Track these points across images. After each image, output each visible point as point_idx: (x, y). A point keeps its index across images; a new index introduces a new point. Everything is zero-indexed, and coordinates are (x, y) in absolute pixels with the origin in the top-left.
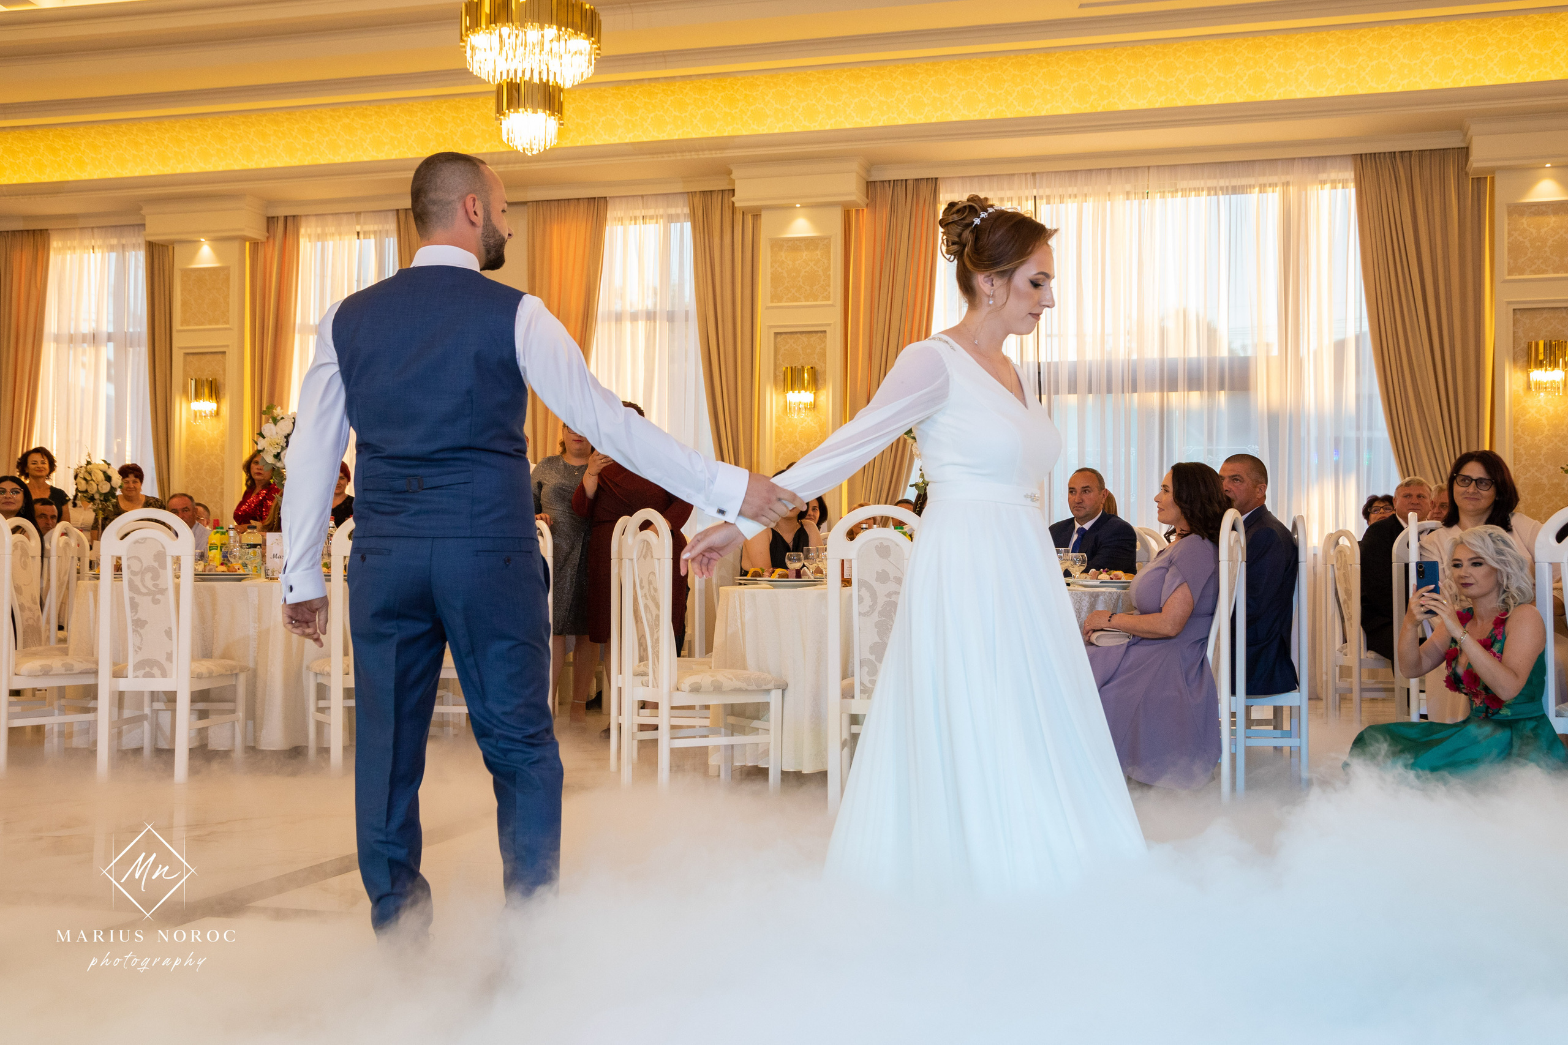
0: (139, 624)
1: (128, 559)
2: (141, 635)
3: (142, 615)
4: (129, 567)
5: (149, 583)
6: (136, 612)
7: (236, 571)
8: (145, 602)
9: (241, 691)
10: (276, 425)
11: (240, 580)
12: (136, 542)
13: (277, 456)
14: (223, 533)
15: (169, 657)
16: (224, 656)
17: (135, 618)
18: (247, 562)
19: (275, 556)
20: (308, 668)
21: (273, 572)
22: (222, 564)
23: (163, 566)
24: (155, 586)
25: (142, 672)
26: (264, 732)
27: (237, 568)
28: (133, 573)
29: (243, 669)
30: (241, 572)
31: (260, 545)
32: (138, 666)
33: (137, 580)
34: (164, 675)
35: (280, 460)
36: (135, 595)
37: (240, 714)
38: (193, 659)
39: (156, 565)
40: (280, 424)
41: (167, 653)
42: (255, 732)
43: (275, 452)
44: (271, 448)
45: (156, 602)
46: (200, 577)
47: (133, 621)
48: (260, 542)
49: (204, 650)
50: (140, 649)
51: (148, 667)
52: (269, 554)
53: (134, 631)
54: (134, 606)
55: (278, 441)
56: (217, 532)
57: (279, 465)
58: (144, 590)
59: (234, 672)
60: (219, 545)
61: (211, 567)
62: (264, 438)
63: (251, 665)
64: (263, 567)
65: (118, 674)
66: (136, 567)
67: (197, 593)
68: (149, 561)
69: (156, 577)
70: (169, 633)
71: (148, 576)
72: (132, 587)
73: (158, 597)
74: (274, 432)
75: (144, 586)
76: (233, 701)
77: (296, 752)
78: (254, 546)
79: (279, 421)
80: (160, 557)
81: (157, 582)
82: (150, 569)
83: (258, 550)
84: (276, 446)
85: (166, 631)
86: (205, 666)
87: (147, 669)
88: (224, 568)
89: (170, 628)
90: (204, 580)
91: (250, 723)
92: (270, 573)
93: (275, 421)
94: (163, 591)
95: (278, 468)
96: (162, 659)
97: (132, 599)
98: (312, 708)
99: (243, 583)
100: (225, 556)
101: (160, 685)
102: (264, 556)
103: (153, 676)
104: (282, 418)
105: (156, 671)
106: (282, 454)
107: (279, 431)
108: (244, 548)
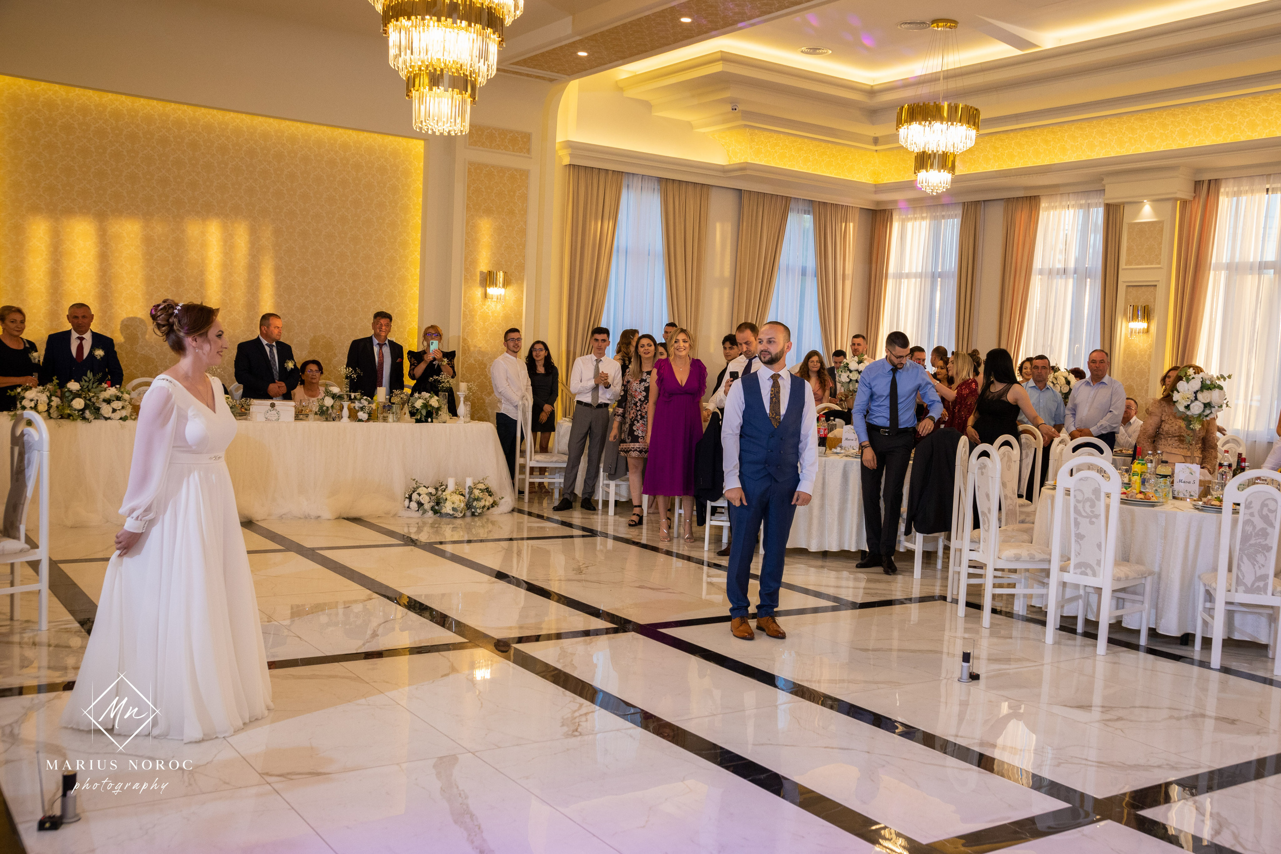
0: (1080, 537)
1: (1075, 491)
2: (1080, 545)
3: (1082, 531)
4: (1075, 496)
5: (1088, 509)
6: (1078, 528)
7: (1150, 499)
8: (1084, 522)
9: (1148, 588)
10: (1188, 383)
11: (1153, 506)
12: (1081, 479)
13: (1187, 407)
14: (1143, 464)
15: (1099, 563)
16: (1137, 563)
17: (1077, 532)
18: (1159, 490)
19: (1181, 481)
20: (1199, 577)
21: (1178, 492)
22: (1141, 492)
23: (1098, 499)
24: (1092, 512)
25: (1079, 571)
26: (1163, 621)
27: (1151, 496)
28: (1078, 501)
29: (1151, 573)
30: (1153, 499)
31: (1170, 476)
32: (1078, 566)
33: (1080, 506)
34: (1094, 575)
35: (1189, 409)
36: (1078, 517)
37: (1147, 605)
38: (1117, 564)
39: (1093, 497)
40: (1191, 381)
41: (1097, 560)
42: (1156, 619)
43: (1186, 404)
44: (1183, 401)
45: (1092, 523)
46: (1123, 502)
47: (1075, 534)
48: (1170, 474)
49: (1125, 557)
50: (1079, 554)
51: (1084, 568)
52: (1176, 479)
53: (1076, 541)
54: (1077, 524)
55: (1188, 396)
56: (1139, 463)
57: (1188, 413)
58: (1084, 514)
59: (1144, 576)
60: (1140, 473)
61: (1133, 494)
62: (1179, 392)
63: (1156, 569)
64: (1171, 489)
65: (1063, 569)
66: (1080, 498)
67: (1121, 513)
68: (1088, 494)
69: (1093, 505)
70: (1099, 546)
71: (1088, 504)
72: (1076, 511)
73: (1094, 520)
74: (1186, 389)
75: (1084, 511)
76: (1143, 595)
77: (1187, 639)
78: (1165, 476)
80: (1097, 491)
81: (1093, 509)
82: (1088, 499)
83: (1168, 479)
84: (1187, 399)
85: (1097, 544)
86: (1124, 570)
87: (1083, 569)
88: (1141, 496)
89: (1100, 543)
90: (1125, 503)
91: (1153, 611)
92: (1176, 493)
93: (1188, 381)
94: (1097, 516)
96: (1094, 564)
97: (1076, 519)
98: (1200, 608)
99: (1156, 509)
100: (1143, 482)
101: (1091, 581)
102: (1173, 482)
103: (1087, 574)
104: (1193, 378)
105: (1089, 571)
106: (1191, 406)
107: (1190, 388)
108: (1158, 478)
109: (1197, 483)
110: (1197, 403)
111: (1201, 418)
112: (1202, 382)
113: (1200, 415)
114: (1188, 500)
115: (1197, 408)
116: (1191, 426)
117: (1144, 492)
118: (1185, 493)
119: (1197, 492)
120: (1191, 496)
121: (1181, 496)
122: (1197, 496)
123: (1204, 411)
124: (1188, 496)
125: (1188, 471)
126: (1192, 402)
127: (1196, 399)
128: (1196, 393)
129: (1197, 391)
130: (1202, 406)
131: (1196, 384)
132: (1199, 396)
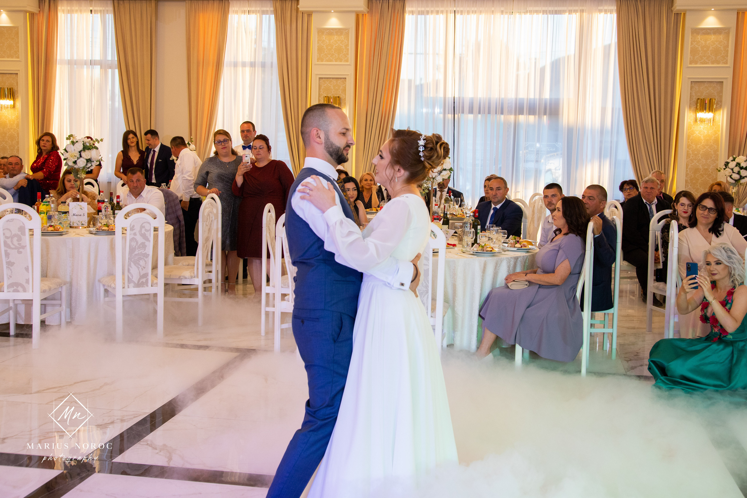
0: (10, 264)
3: (12, 259)
4: (4, 234)
5: (16, 243)
7: (58, 230)
9: (64, 294)
10: (74, 145)
11: (61, 235)
12: (8, 221)
13: (75, 162)
14: (47, 205)
15: (28, 282)
16: (55, 277)
17: (8, 261)
19: (74, 215)
20: (99, 281)
21: (73, 223)
22: (50, 226)
23: (24, 234)
24: (19, 244)
27: (58, 228)
28: (7, 237)
29: (65, 283)
30: (61, 230)
32: (9, 286)
33: (9, 241)
34: (25, 291)
35: (76, 164)
36: (8, 249)
37: (64, 306)
39: (19, 233)
40: (76, 144)
41: (27, 280)
43: (74, 160)
44: (72, 158)
45: (20, 253)
46: (44, 234)
47: (6, 262)
48: (67, 211)
49: (45, 274)
50: (11, 277)
51: (16, 286)
52: (71, 214)
53: (7, 267)
54: (7, 254)
55: (75, 155)
57: (76, 166)
58: (13, 246)
59: (61, 286)
60: (46, 212)
61: (46, 228)
62: (68, 152)
63: (68, 280)
66: (8, 235)
67: (42, 242)
68: (15, 231)
69: (19, 239)
70: (27, 269)
71: (15, 239)
72: (6, 245)
73: (21, 250)
74: (73, 149)
75: (13, 244)
78: (65, 213)
79: (75, 143)
81: (20, 242)
82: (15, 235)
84: (75, 157)
85: (25, 268)
87: (15, 288)
88: (51, 229)
89: (28, 267)
92: (71, 224)
95: (75, 168)
96: (24, 283)
97: (6, 251)
98: (102, 302)
99: (63, 237)
100: (49, 218)
102: (69, 217)
103: (19, 291)
104: (77, 142)
105: (20, 289)
106: (78, 162)
107: (76, 149)
108: (60, 214)
109: (86, 215)
110: (81, 159)
111: (85, 169)
112: (83, 144)
113: (84, 167)
114: (81, 227)
115: (81, 163)
116: (79, 176)
117: (53, 226)
118: (78, 223)
119: (87, 221)
120: (82, 224)
121: (75, 225)
122: (87, 224)
123: (87, 165)
124: (80, 225)
125: (79, 207)
126: (78, 158)
127: (81, 156)
128: (80, 152)
129: (81, 151)
130: (86, 161)
131: (80, 146)
132: (83, 154)
